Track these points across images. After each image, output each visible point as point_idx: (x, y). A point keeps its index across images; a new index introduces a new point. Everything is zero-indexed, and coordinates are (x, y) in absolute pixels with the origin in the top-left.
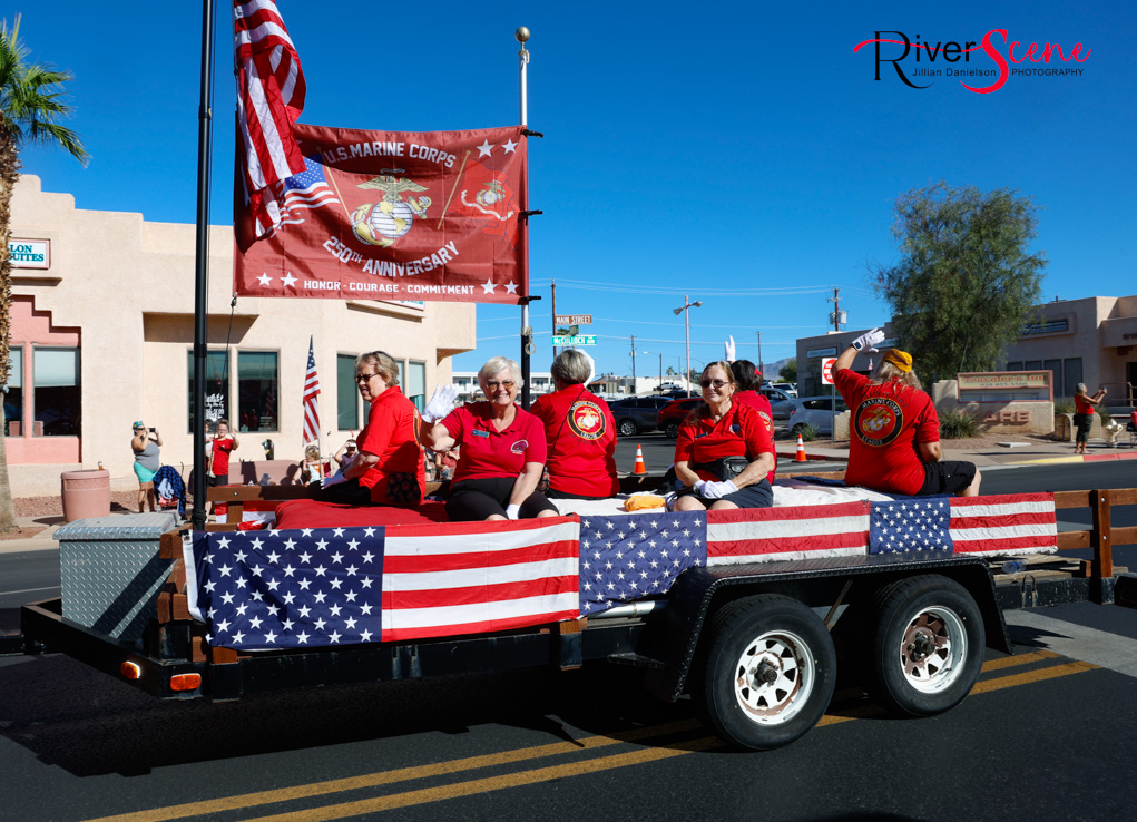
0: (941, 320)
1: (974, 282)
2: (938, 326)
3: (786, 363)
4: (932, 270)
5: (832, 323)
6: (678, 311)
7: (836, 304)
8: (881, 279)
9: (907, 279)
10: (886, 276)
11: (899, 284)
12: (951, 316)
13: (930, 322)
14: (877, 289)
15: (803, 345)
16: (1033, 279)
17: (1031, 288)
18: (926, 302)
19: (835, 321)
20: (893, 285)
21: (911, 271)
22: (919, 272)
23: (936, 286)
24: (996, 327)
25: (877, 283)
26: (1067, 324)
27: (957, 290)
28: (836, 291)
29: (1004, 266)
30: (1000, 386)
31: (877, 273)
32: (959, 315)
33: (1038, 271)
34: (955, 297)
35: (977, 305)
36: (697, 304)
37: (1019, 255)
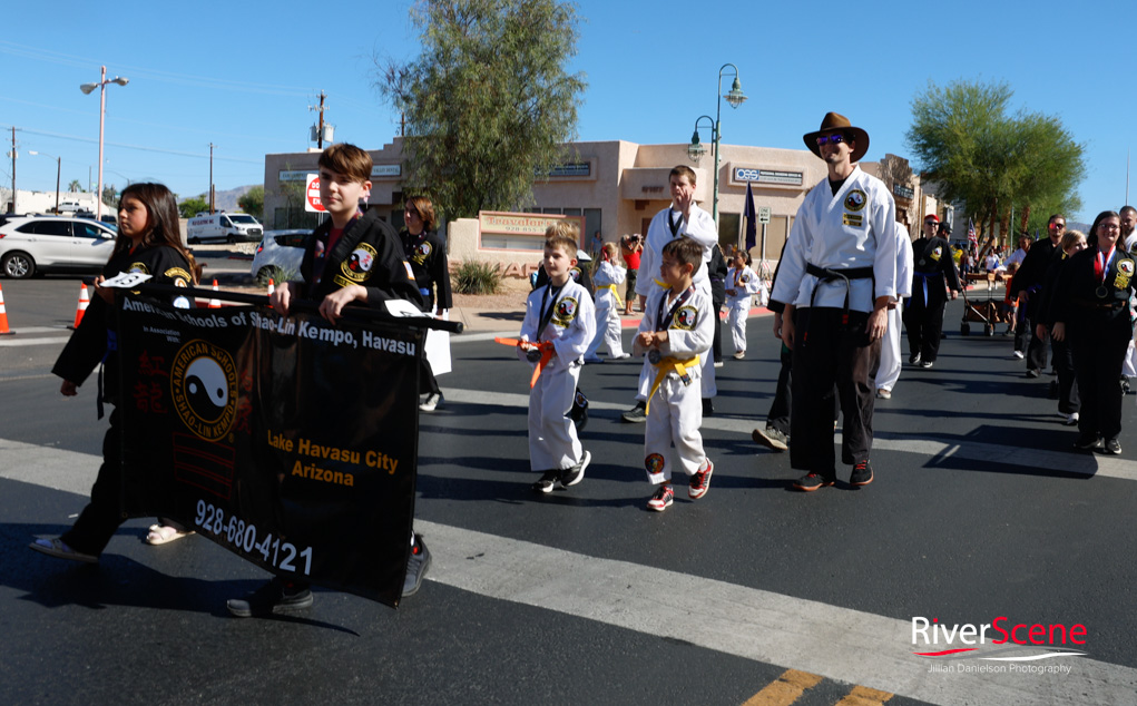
0: (465, 138)
1: (507, 96)
2: (461, 149)
3: (246, 192)
4: (458, 74)
5: (314, 139)
6: (88, 89)
7: (321, 114)
8: (390, 79)
9: (426, 81)
10: (398, 75)
11: (416, 86)
12: (477, 136)
13: (450, 142)
14: (384, 91)
15: (275, 163)
16: (571, 103)
17: (568, 115)
18: (447, 116)
19: (318, 136)
20: (406, 89)
21: (432, 71)
22: (441, 73)
23: (460, 93)
24: (528, 158)
25: (385, 82)
26: (589, 168)
27: (488, 104)
28: (322, 98)
29: (541, 82)
30: (527, 232)
31: (387, 70)
32: (487, 135)
33: (577, 95)
34: (484, 113)
35: (510, 128)
36: (120, 82)
37: (559, 70)
